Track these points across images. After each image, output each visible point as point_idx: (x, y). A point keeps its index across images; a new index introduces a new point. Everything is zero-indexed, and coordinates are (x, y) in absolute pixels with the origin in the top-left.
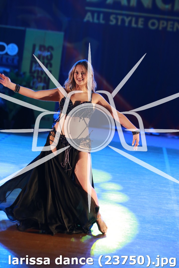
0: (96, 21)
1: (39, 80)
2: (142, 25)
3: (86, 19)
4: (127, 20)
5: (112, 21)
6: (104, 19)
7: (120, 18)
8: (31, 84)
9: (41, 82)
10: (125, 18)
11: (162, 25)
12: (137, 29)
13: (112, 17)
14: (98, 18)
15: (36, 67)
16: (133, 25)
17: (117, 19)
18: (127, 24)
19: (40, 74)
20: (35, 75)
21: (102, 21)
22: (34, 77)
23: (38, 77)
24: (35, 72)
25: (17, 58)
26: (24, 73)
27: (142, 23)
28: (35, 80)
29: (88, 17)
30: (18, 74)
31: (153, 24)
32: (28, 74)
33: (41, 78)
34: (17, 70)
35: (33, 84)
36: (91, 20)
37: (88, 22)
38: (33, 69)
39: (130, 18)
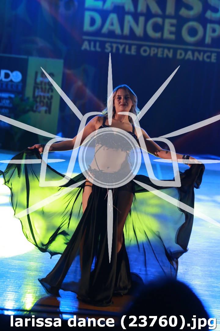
0: (92, 49)
1: (42, 104)
3: (83, 47)
4: (121, 48)
5: (107, 49)
6: (100, 47)
7: (115, 46)
8: (35, 109)
9: (43, 106)
11: (153, 51)
12: (130, 56)
13: (107, 45)
14: (95, 46)
15: (38, 92)
16: (127, 52)
17: (112, 47)
18: (121, 51)
19: (42, 99)
20: (38, 100)
21: (98, 49)
22: (37, 102)
23: (41, 102)
24: (37, 97)
25: (21, 84)
26: (28, 98)
28: (38, 104)
29: (85, 46)
30: (22, 100)
32: (31, 99)
33: (43, 102)
34: (21, 96)
35: (37, 108)
36: (88, 48)
37: (86, 50)
38: (36, 94)
39: (123, 46)
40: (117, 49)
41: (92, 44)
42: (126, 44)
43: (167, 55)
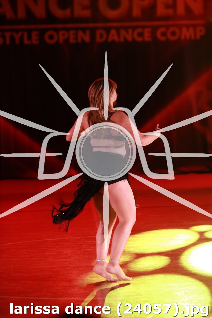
31: (51, 37)
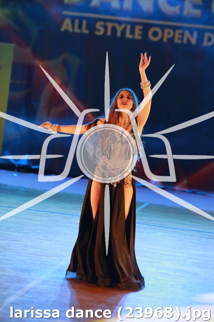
0: (77, 30)
2: (139, 35)
4: (119, 29)
5: (99, 31)
7: (110, 25)
10: (117, 26)
13: (98, 25)
16: (128, 35)
17: (105, 28)
21: (85, 31)
27: (141, 32)
29: (67, 26)
31: (155, 34)
39: (123, 26)
40: (114, 30)
41: (77, 22)
42: (127, 23)
43: (188, 40)
